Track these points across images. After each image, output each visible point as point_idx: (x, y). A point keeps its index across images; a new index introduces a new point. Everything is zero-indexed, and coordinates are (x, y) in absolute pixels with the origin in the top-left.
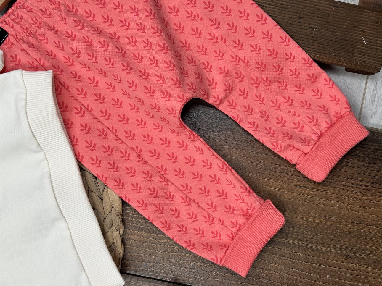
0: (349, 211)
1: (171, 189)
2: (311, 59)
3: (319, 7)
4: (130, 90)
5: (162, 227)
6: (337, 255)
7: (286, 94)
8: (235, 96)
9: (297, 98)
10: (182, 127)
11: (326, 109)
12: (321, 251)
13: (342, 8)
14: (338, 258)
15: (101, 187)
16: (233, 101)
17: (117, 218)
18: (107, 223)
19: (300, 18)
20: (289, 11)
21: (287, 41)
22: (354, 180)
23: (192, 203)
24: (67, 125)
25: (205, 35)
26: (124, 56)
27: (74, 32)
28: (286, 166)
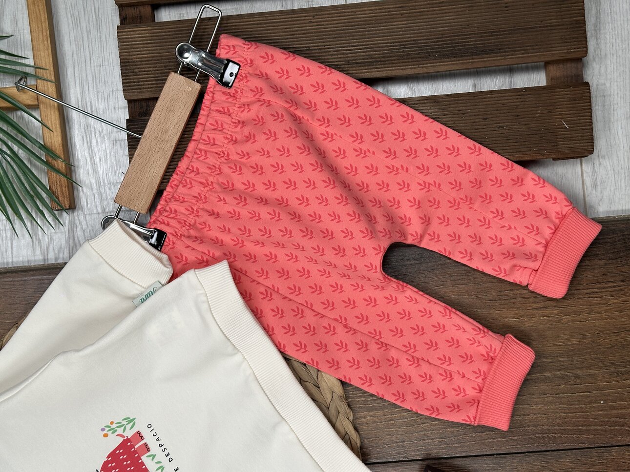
0: (605, 321)
1: (393, 353)
2: (510, 162)
3: (503, 102)
4: (317, 256)
5: (396, 400)
6: (605, 376)
7: (493, 207)
8: (435, 226)
9: (507, 208)
10: (387, 280)
11: (544, 213)
12: (585, 375)
13: (529, 94)
14: (607, 378)
15: (314, 373)
16: (434, 233)
17: (342, 404)
18: (333, 411)
19: (484, 119)
20: (470, 116)
21: (477, 150)
22: (600, 283)
23: (421, 362)
24: (257, 314)
25: (382, 170)
26: (300, 220)
27: (237, 209)
28: (517, 290)
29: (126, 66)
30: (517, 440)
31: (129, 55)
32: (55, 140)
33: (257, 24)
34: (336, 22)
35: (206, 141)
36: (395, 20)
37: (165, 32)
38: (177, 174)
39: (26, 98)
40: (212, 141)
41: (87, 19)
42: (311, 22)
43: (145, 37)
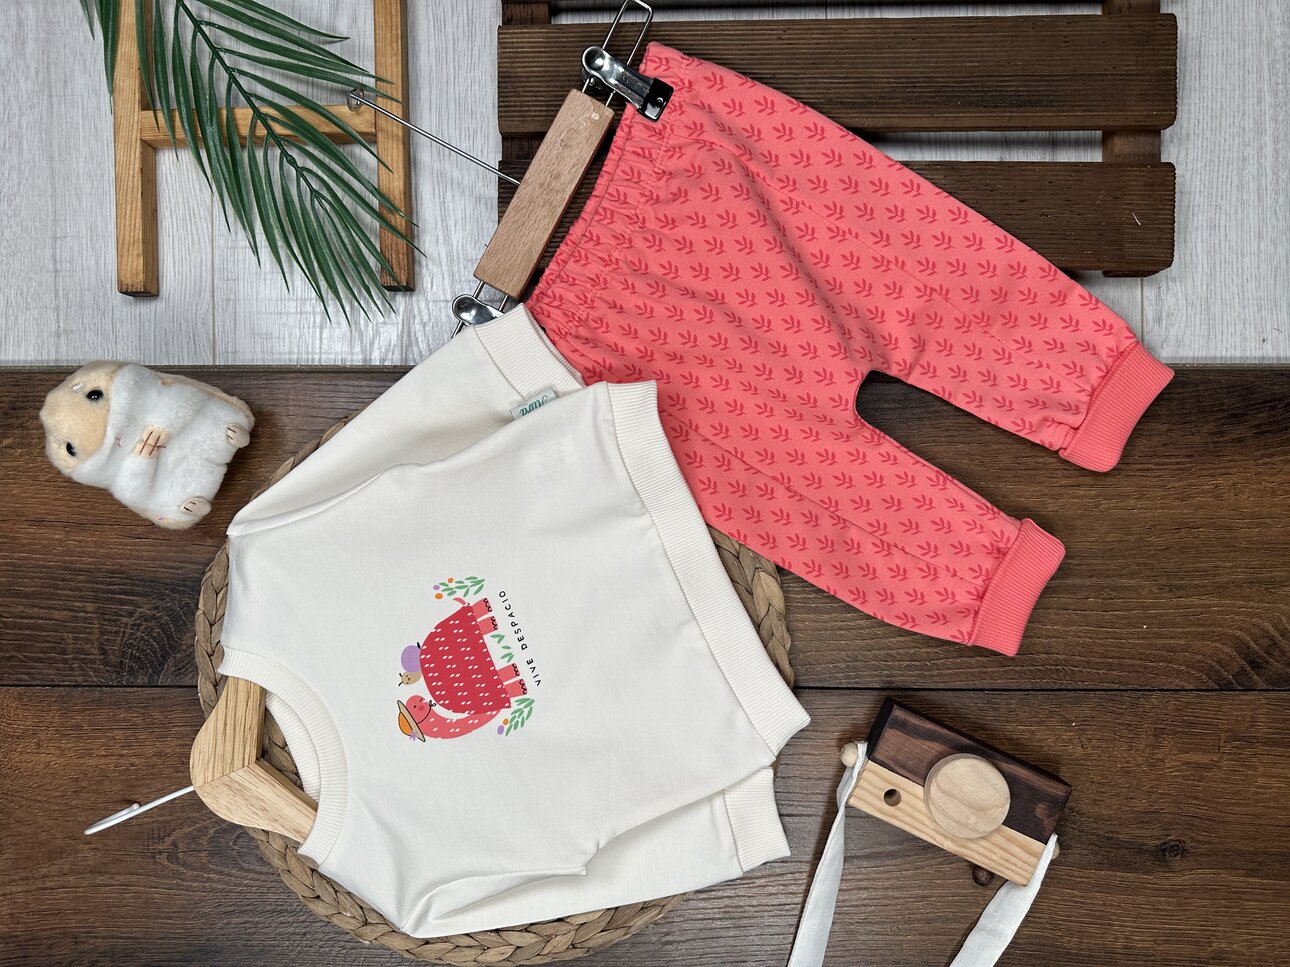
1: (853, 534)
2: (1053, 267)
4: (760, 382)
5: (853, 600)
6: (1152, 589)
7: (1018, 333)
8: (931, 356)
9: (1037, 337)
10: (859, 424)
11: (1091, 347)
12: (1125, 587)
14: (1155, 593)
16: (929, 364)
18: (760, 611)
19: (1022, 201)
20: (1000, 194)
21: (1009, 244)
23: (893, 549)
25: (867, 263)
26: (741, 326)
27: (649, 304)
28: (1042, 457)
29: (506, 82)
30: (1019, 672)
31: (512, 68)
32: (395, 185)
33: (702, 35)
34: (818, 41)
35: (613, 196)
36: (903, 45)
37: (566, 37)
38: (567, 245)
39: (360, 122)
40: (622, 198)
41: (455, 23)
42: (780, 39)
43: (536, 42)
